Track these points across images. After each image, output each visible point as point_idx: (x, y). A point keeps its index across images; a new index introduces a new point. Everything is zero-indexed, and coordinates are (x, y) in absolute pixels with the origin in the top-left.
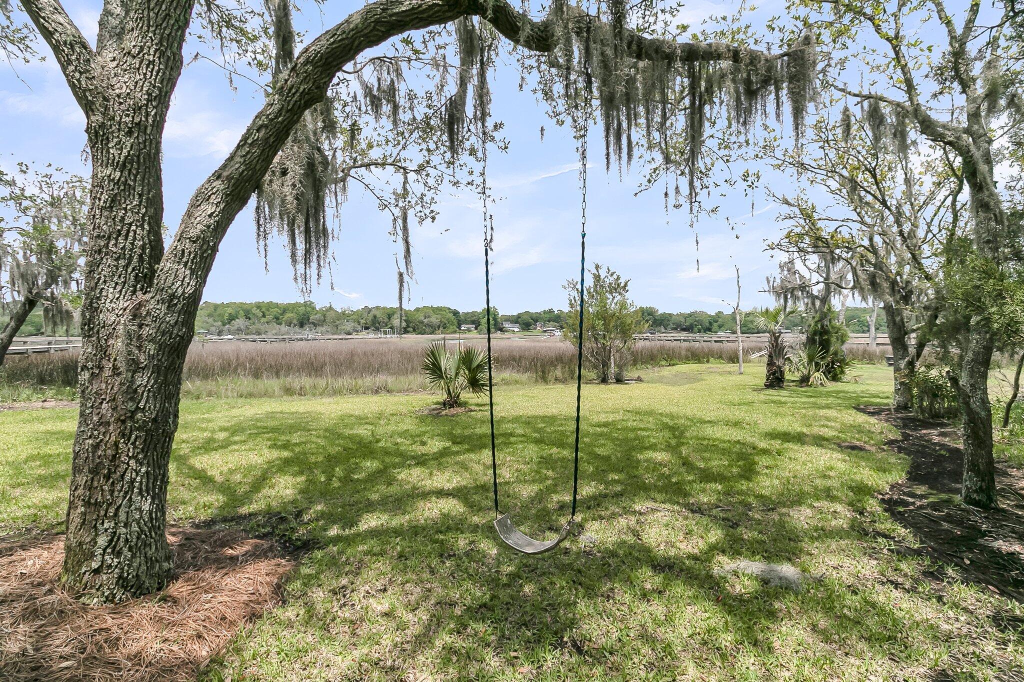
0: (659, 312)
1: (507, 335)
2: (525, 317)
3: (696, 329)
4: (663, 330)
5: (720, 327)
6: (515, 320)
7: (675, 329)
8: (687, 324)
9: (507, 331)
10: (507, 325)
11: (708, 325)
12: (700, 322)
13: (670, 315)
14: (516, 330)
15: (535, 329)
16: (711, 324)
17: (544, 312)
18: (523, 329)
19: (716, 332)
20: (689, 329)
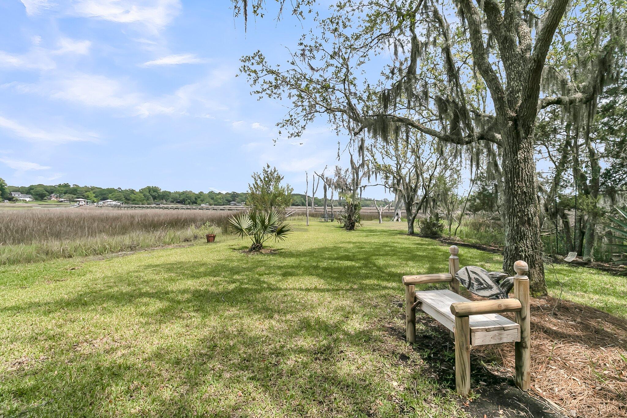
0: (162, 191)
1: (17, 204)
2: (38, 189)
3: (187, 202)
4: (165, 202)
5: (202, 201)
6: (28, 191)
7: (172, 202)
8: (181, 199)
9: (17, 200)
10: (16, 195)
11: (194, 200)
12: (189, 198)
13: (170, 192)
14: (28, 199)
15: (50, 199)
16: (196, 199)
17: (60, 186)
18: (36, 199)
19: (200, 204)
20: (182, 202)
